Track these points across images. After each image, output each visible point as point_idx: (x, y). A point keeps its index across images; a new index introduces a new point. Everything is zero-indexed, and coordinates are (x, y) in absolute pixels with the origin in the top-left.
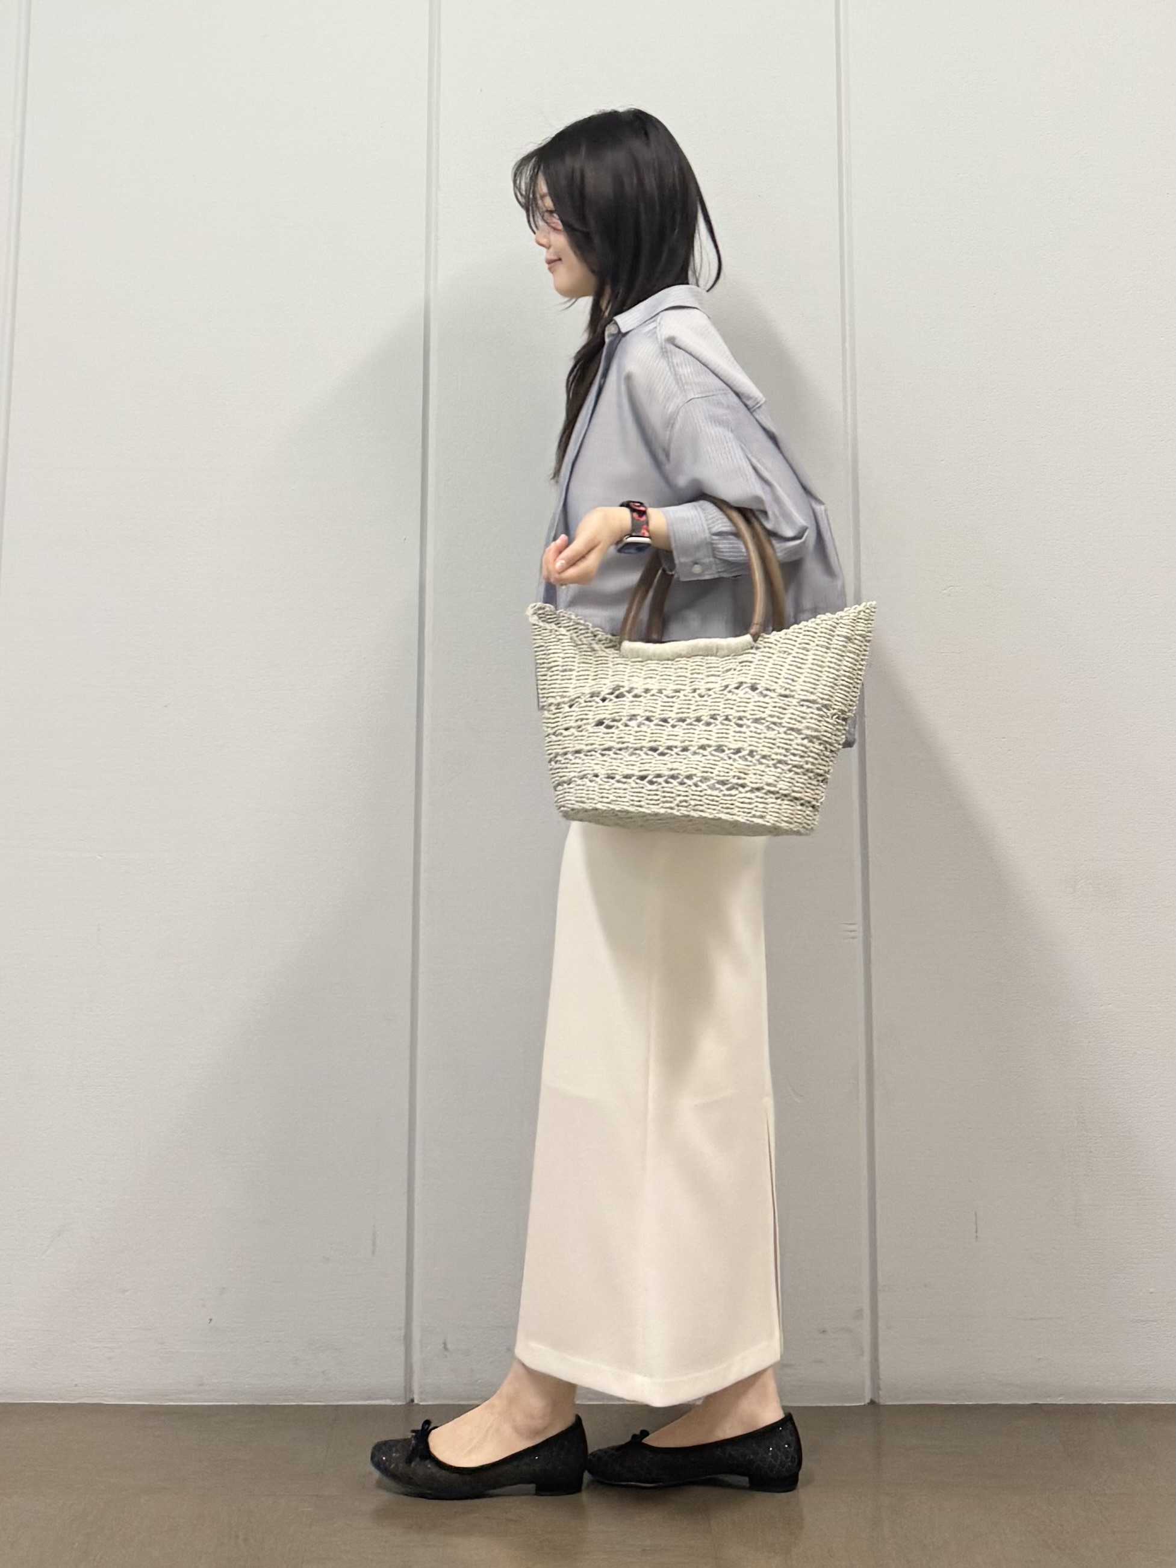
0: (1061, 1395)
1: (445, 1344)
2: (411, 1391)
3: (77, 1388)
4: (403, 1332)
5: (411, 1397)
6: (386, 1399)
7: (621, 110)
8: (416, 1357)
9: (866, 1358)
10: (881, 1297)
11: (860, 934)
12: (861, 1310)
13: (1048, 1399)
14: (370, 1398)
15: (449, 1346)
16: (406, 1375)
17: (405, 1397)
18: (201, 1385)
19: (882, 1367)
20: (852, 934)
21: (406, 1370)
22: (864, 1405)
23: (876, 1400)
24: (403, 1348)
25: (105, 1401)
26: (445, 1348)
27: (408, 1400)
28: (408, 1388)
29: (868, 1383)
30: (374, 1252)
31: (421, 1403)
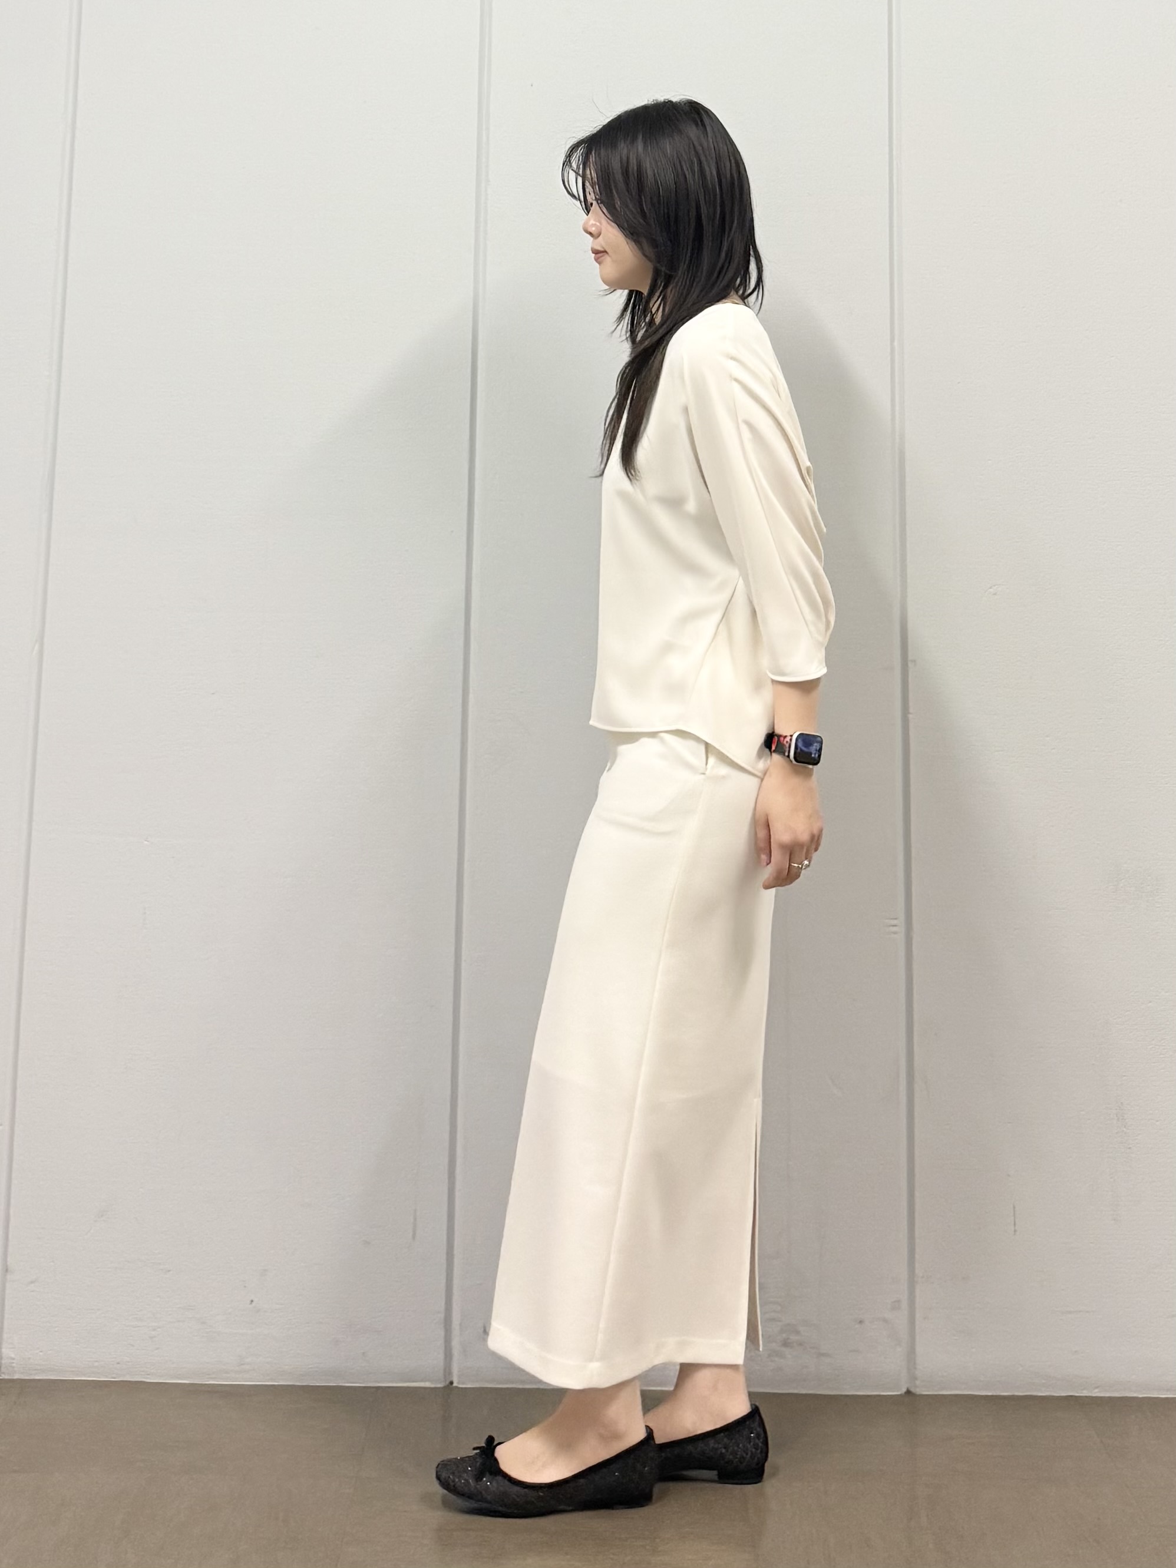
0: (1097, 1387)
3: (118, 1365)
5: (451, 1379)
6: (425, 1381)
7: (674, 100)
8: (456, 1343)
12: (899, 1301)
16: (446, 1358)
17: (446, 1381)
20: (894, 929)
21: (446, 1354)
22: (901, 1395)
23: (913, 1390)
24: (442, 1333)
27: (448, 1382)
31: (461, 1386)
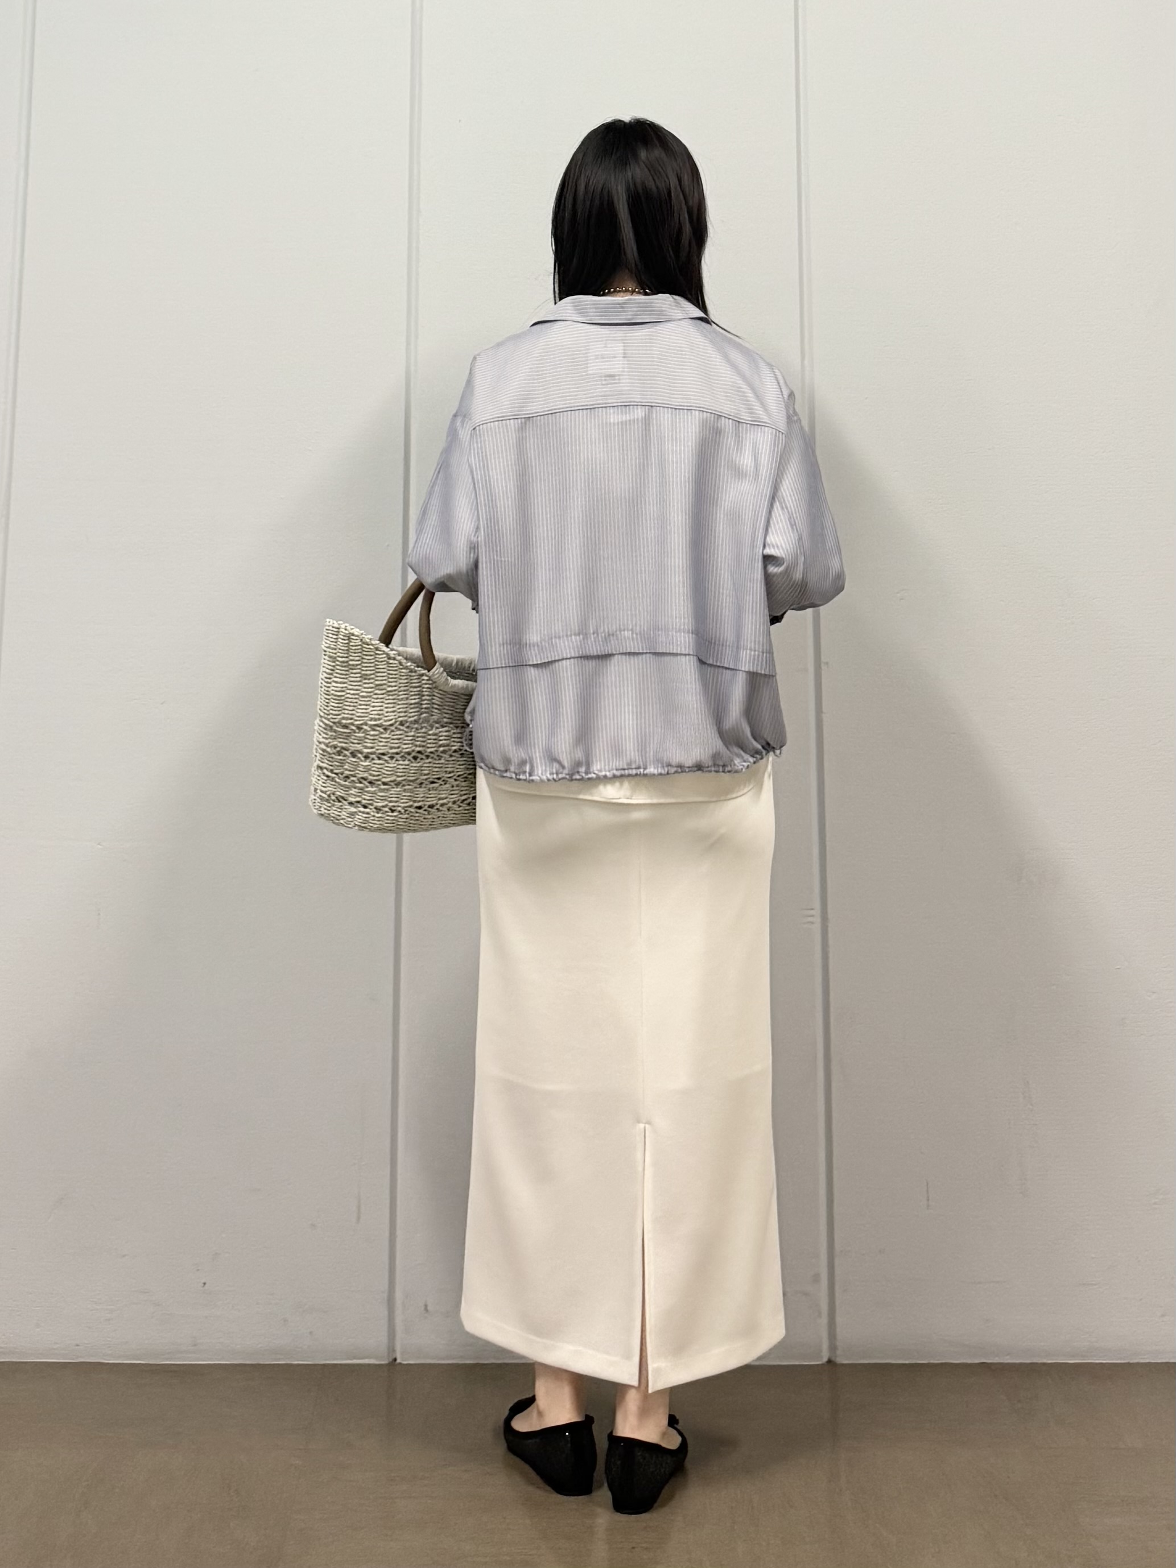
1: (426, 1306)
2: (394, 1351)
4: (385, 1295)
9: (824, 1320)
10: (837, 1262)
11: (818, 920)
13: (997, 1358)
14: (355, 1358)
15: (429, 1308)
18: (195, 1345)
19: (838, 1330)
25: (104, 1359)
26: (426, 1309)
28: (391, 1349)
29: (825, 1346)
30: (359, 1218)
